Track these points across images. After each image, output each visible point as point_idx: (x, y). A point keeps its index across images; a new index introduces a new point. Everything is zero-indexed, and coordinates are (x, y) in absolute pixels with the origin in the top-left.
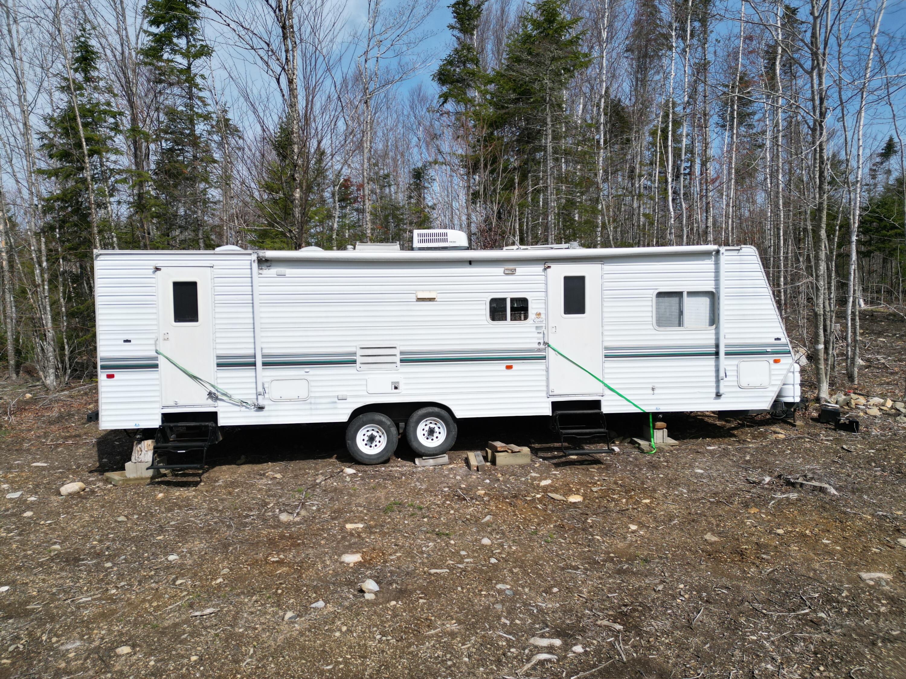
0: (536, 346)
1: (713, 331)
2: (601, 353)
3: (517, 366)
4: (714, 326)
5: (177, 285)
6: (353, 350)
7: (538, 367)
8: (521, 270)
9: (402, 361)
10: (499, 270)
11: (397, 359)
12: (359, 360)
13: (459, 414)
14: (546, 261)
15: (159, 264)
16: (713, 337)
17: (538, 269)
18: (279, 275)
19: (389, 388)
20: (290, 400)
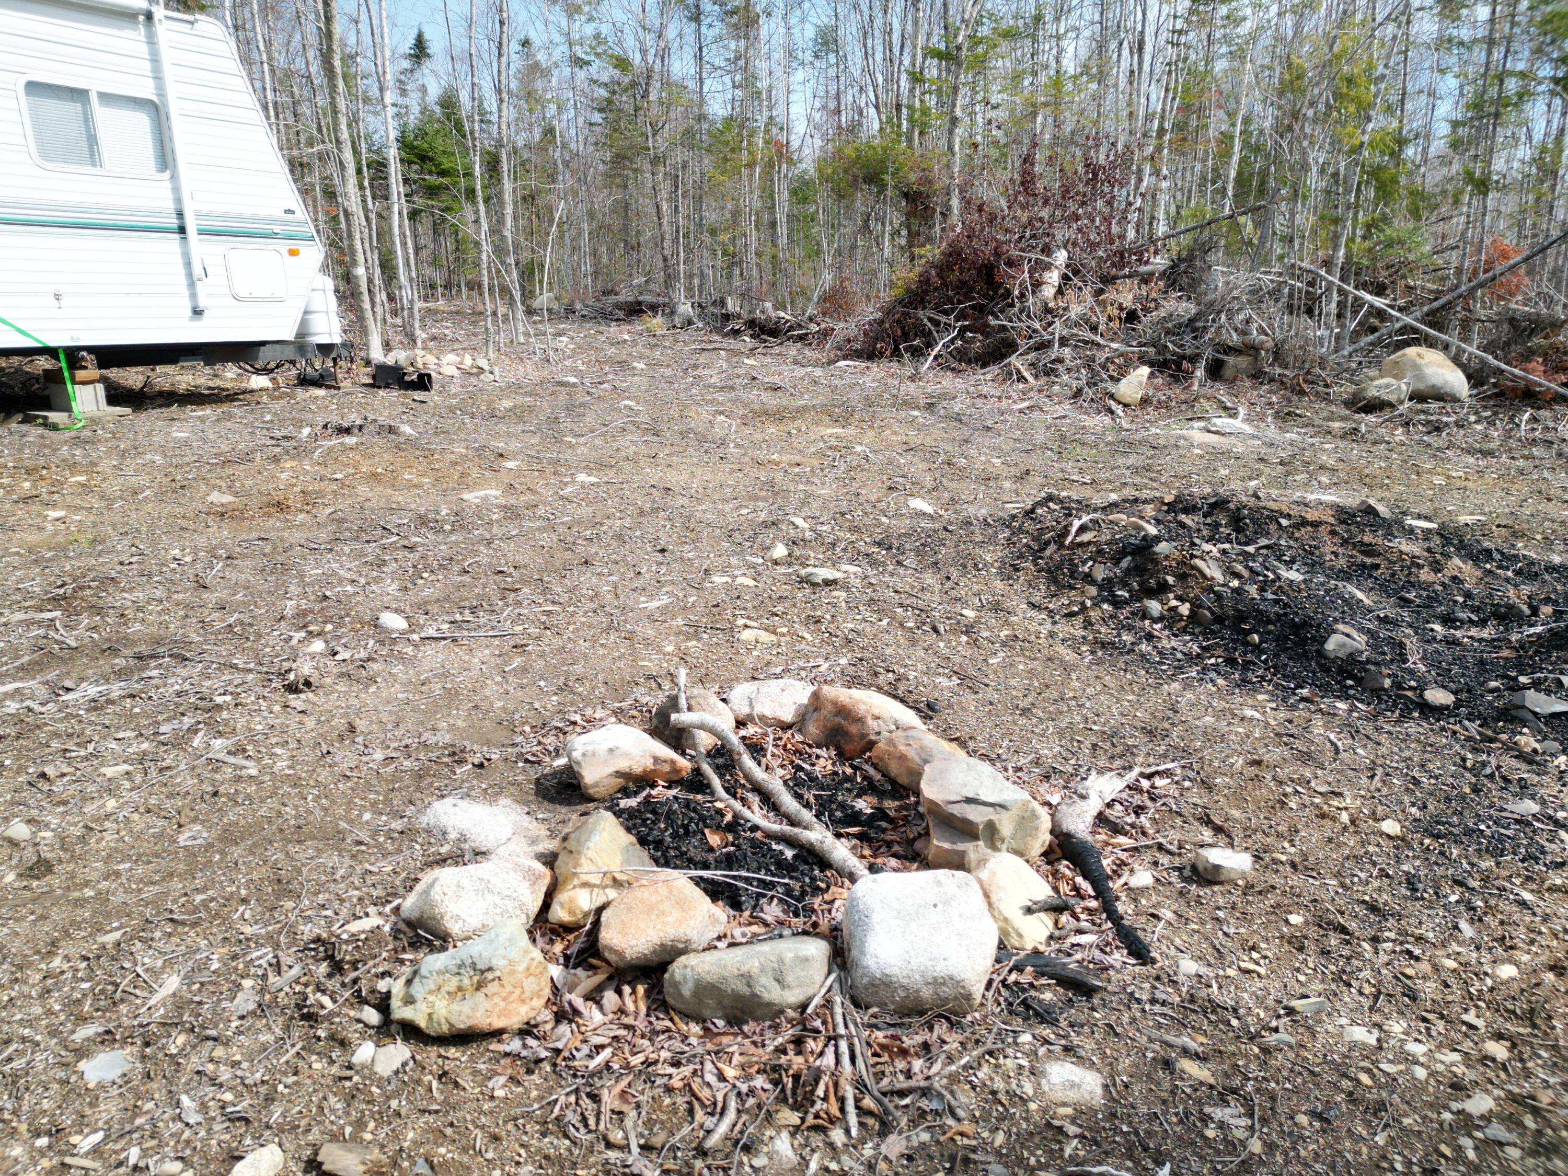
1: (168, 185)
4: (167, 174)
16: (170, 195)
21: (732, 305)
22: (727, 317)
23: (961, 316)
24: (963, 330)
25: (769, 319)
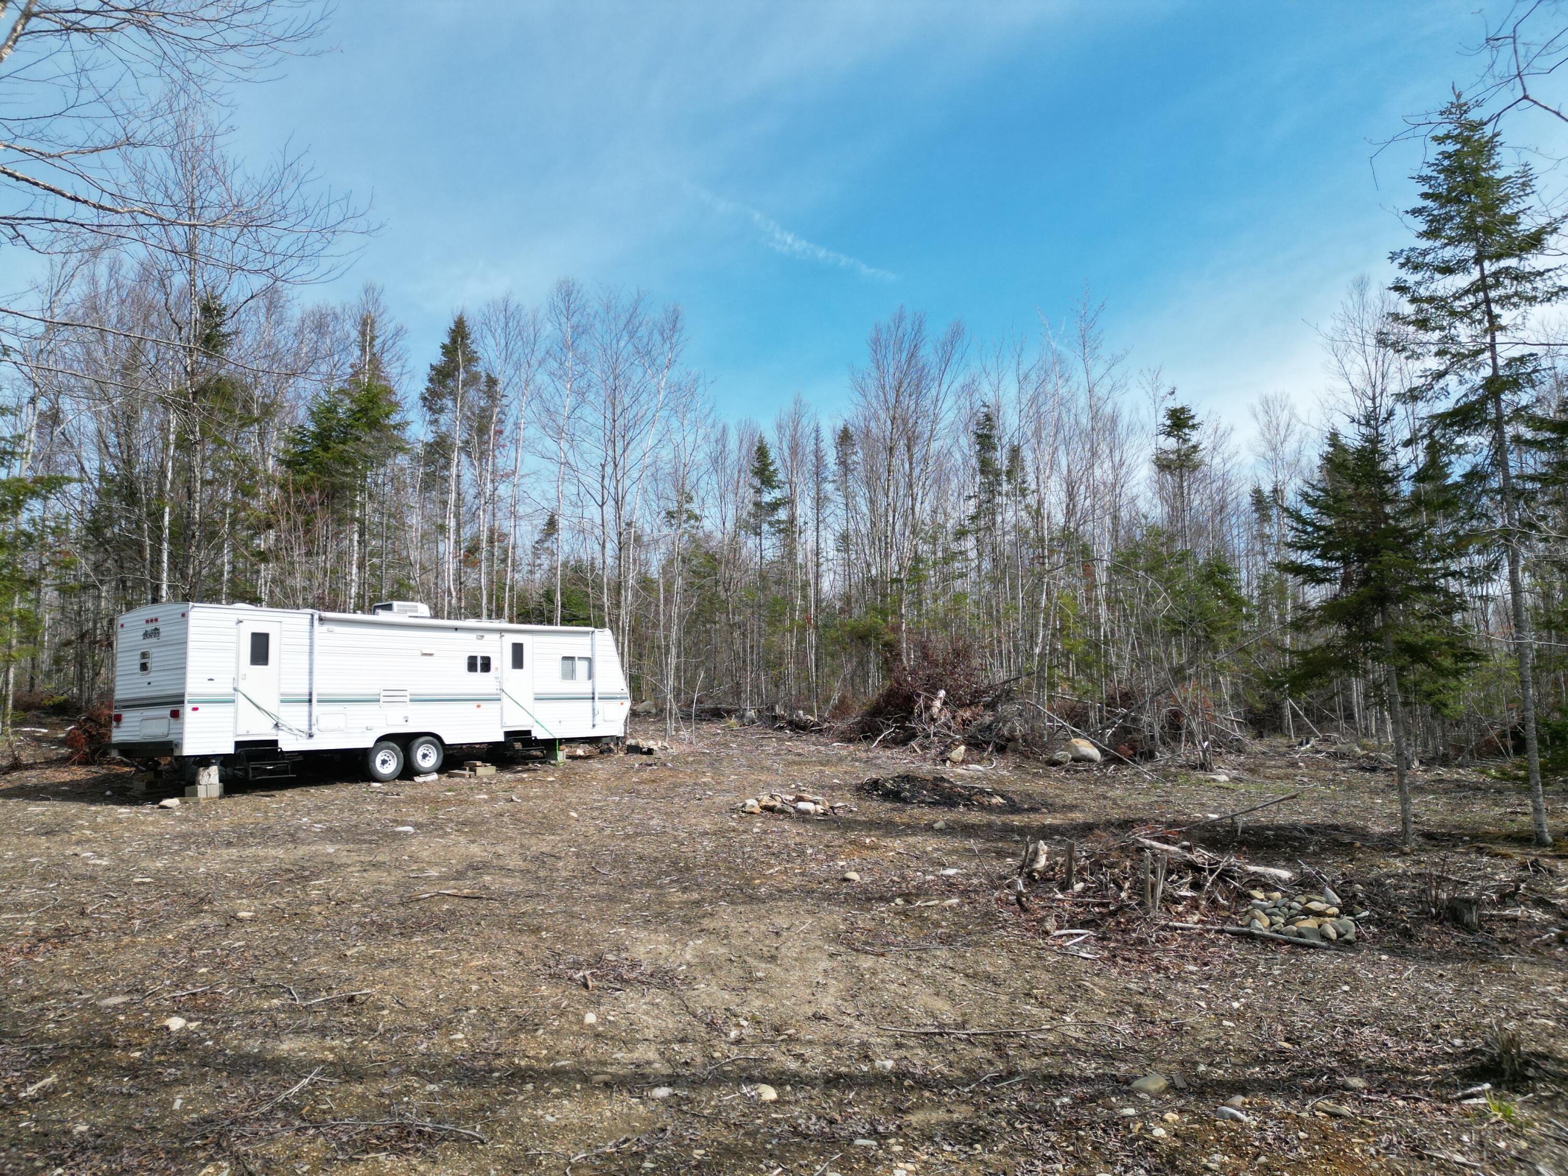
0: (494, 691)
2: (532, 697)
3: (484, 705)
4: (591, 681)
5: (254, 635)
6: (377, 691)
7: (495, 706)
8: (488, 636)
9: (411, 701)
10: (473, 636)
11: (407, 699)
12: (382, 699)
13: (448, 740)
14: (501, 631)
15: (241, 618)
16: (591, 687)
17: (497, 636)
18: (329, 631)
19: (403, 722)
20: (332, 730)
21: (779, 710)
22: (775, 718)
23: (896, 721)
24: (896, 727)
25: (801, 720)
